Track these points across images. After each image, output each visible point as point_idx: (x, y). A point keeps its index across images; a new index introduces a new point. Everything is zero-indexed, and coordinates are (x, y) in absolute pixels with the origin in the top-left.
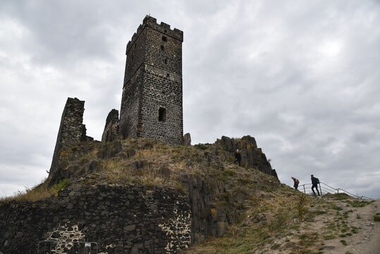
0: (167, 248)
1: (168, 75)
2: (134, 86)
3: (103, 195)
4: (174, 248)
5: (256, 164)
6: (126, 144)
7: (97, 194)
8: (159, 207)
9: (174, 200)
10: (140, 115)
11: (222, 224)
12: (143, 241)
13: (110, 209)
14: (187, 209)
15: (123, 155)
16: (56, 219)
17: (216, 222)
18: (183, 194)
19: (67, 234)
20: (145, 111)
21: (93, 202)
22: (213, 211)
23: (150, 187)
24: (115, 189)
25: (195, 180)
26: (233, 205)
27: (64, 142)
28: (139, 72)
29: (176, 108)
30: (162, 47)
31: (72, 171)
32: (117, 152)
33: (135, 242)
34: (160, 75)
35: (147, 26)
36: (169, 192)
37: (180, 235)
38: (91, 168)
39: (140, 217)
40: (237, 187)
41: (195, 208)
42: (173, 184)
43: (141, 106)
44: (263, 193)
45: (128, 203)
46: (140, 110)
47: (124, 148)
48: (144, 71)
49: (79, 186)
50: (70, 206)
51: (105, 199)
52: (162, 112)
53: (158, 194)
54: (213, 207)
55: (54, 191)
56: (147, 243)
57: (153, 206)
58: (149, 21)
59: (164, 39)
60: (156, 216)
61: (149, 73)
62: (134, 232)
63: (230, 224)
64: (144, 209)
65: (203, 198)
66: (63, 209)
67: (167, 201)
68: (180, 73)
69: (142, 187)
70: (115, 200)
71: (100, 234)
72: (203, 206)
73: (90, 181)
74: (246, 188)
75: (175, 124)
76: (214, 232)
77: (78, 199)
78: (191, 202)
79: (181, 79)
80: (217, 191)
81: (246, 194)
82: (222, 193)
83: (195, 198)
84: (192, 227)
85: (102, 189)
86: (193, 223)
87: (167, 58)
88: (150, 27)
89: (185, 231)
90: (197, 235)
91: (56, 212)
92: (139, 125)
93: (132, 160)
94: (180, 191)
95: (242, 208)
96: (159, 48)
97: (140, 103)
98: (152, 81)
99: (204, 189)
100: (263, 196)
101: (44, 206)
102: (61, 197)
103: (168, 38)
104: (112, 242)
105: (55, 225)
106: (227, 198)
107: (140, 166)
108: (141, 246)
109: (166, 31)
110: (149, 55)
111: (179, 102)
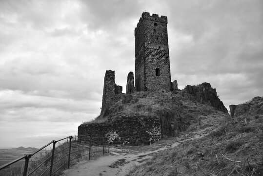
0: (150, 140)
1: (160, 47)
2: (141, 56)
3: (124, 120)
4: (153, 140)
5: (209, 99)
6: (134, 96)
7: (122, 120)
8: (146, 124)
9: (152, 121)
10: (145, 74)
11: (176, 131)
12: (140, 137)
13: (127, 125)
14: (159, 125)
15: (133, 102)
16: (108, 130)
17: (173, 130)
18: (157, 118)
19: (113, 135)
20: (147, 72)
21: (121, 123)
22: (172, 125)
23: (142, 116)
24: (128, 117)
25: (163, 112)
26: (184, 123)
27: (107, 94)
28: (142, 48)
29: (166, 66)
30: (155, 30)
31: (112, 110)
32: (130, 100)
33: (137, 138)
34: (155, 48)
35: (144, 19)
36: (150, 118)
37: (156, 135)
38: (119, 108)
39: (138, 128)
40: (188, 113)
41: (163, 124)
42: (152, 114)
43: (145, 69)
44: (202, 116)
45: (134, 123)
46: (145, 71)
47: (133, 98)
48: (145, 47)
49: (115, 117)
50: (112, 125)
51: (125, 122)
52: (157, 70)
53: (146, 119)
54: (172, 124)
55: (106, 119)
56: (142, 138)
57: (144, 124)
58: (145, 15)
59: (156, 24)
60: (145, 128)
61: (148, 48)
62: (137, 134)
63: (181, 131)
64: (140, 125)
65: (168, 120)
66: (110, 126)
67: (150, 122)
68: (167, 45)
69: (139, 117)
70: (129, 122)
71: (124, 135)
72: (167, 123)
73: (119, 115)
74: (192, 114)
75: (166, 77)
76: (172, 134)
77: (115, 122)
78: (161, 122)
79: (168, 48)
80: (176, 116)
81: (192, 117)
82: (179, 117)
83: (163, 120)
84: (162, 132)
85: (124, 118)
86: (162, 130)
87: (158, 37)
88: (146, 19)
89: (158, 134)
90: (164, 136)
91: (108, 127)
92: (145, 80)
93: (136, 105)
94: (155, 117)
95: (189, 124)
96: (152, 31)
97: (145, 67)
98: (150, 53)
99: (168, 116)
100: (201, 118)
101: (103, 125)
102: (109, 122)
103: (158, 23)
104: (128, 138)
105: (108, 132)
106: (180, 120)
107: (139, 107)
108: (139, 139)
109: (156, 19)
110: (147, 37)
111: (168, 63)
